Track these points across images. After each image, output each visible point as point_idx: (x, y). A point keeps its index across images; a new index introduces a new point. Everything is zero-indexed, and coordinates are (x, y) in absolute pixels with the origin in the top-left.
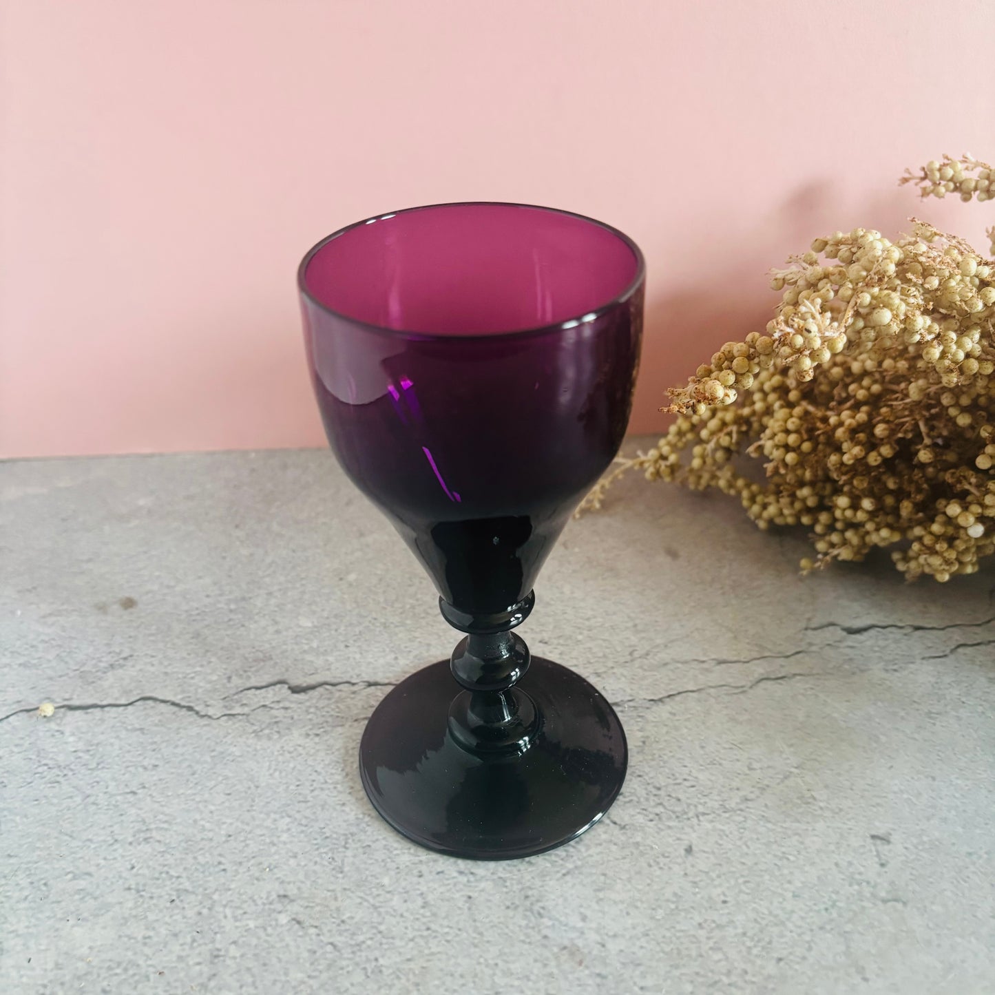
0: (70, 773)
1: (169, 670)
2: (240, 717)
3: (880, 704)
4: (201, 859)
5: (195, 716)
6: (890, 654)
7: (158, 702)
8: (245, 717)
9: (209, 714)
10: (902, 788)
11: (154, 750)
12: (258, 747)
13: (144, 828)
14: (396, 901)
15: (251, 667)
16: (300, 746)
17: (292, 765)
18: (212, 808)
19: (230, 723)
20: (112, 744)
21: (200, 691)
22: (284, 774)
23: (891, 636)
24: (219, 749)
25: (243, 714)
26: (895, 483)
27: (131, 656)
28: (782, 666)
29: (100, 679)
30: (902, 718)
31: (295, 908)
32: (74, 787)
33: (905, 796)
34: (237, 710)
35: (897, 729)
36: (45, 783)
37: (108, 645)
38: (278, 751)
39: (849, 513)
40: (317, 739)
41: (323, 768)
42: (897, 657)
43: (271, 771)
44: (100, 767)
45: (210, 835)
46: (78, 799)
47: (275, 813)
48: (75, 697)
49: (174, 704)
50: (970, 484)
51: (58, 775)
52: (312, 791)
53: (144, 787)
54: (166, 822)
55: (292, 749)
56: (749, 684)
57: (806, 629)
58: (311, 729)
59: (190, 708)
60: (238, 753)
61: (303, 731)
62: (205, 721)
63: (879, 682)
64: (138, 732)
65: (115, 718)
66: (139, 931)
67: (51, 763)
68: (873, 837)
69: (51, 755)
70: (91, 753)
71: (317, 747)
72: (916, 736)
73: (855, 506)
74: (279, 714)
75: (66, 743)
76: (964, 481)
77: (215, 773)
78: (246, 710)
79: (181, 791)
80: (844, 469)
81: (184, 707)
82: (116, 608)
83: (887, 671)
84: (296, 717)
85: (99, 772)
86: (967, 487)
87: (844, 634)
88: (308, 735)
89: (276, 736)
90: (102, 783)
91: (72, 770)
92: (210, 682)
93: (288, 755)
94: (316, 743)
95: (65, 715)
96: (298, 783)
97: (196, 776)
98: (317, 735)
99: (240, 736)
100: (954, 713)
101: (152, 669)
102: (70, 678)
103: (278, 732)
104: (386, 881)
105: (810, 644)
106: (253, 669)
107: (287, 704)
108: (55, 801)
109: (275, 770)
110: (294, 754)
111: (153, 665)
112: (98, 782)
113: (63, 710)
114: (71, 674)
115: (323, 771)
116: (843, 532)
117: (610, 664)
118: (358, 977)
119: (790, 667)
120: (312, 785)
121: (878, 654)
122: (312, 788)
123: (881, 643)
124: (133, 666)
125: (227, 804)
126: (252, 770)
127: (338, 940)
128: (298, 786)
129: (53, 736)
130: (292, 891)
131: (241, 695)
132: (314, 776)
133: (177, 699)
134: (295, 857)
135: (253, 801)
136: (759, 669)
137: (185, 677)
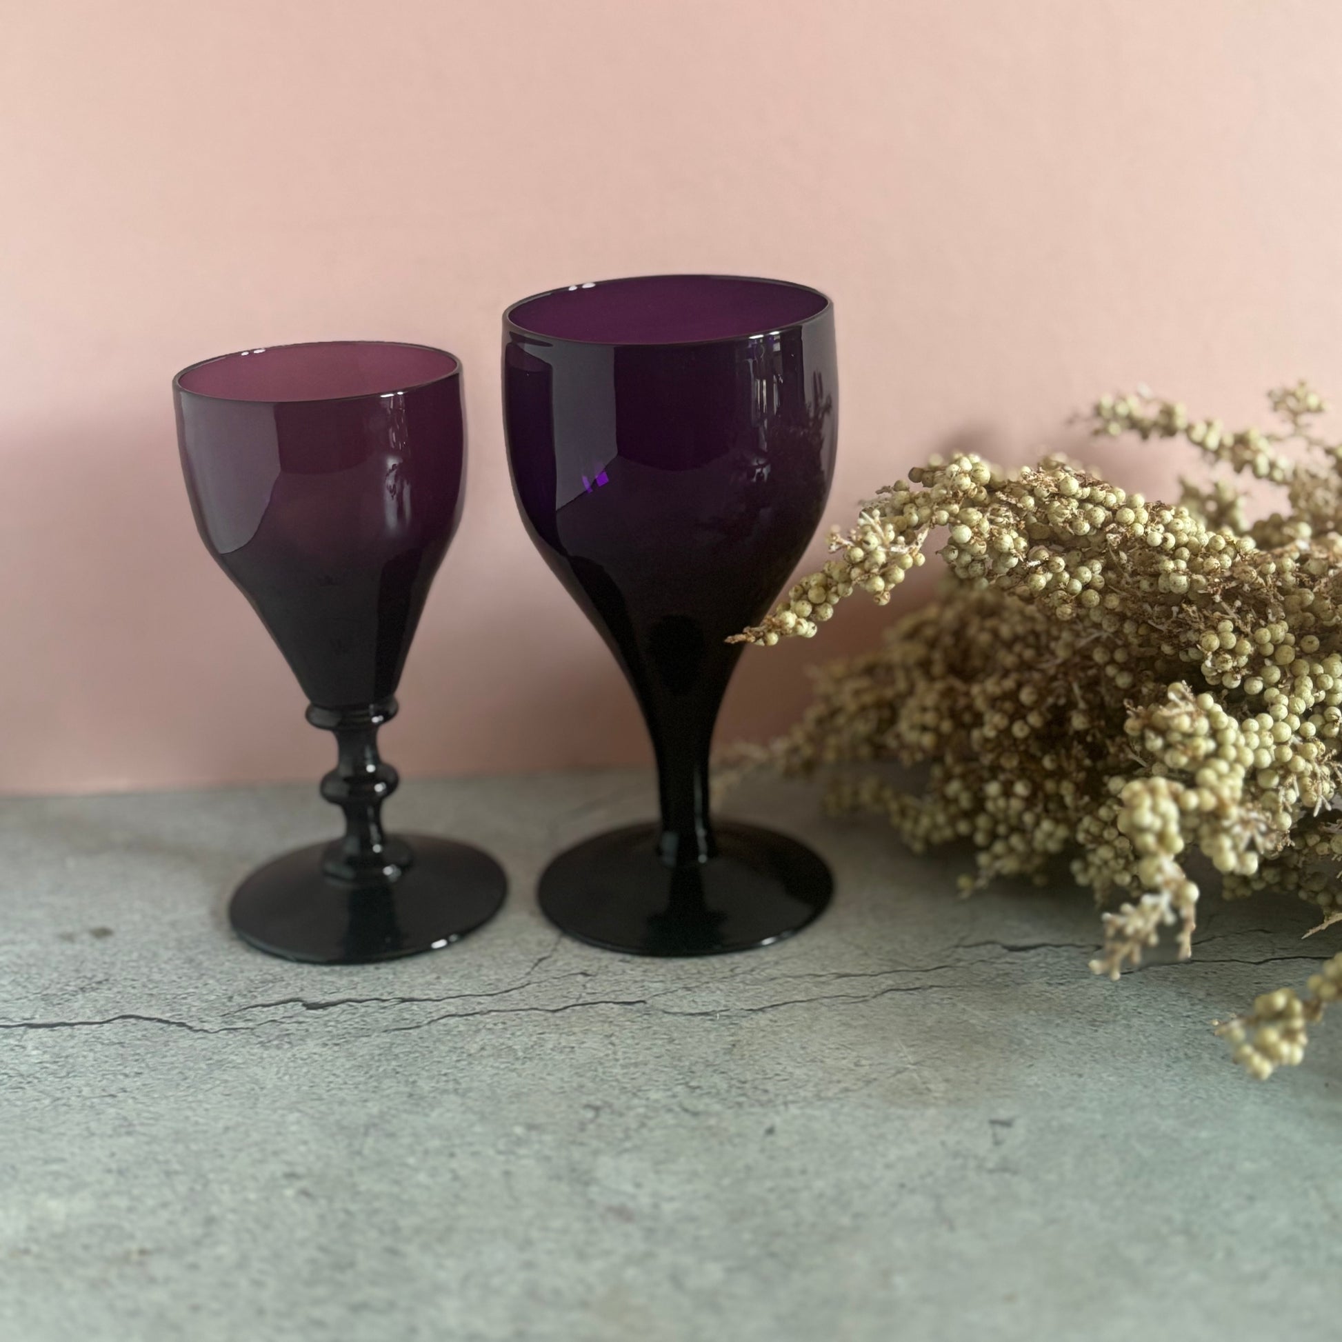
0: (36, 1081)
1: (154, 992)
2: (243, 1031)
3: (1032, 1012)
4: (194, 1147)
5: (188, 1031)
6: (1059, 970)
7: (141, 1020)
8: (249, 1030)
9: (205, 1028)
10: (1039, 1082)
11: (137, 1060)
12: (265, 1056)
13: (126, 1124)
14: (422, 1177)
15: (256, 988)
16: (315, 1054)
17: (305, 1070)
18: (208, 1106)
19: (231, 1035)
20: (85, 1057)
21: (194, 1009)
22: (295, 1077)
23: (1065, 954)
24: (216, 1057)
25: (247, 1028)
26: (1052, 760)
27: (107, 980)
28: (918, 979)
29: (68, 1000)
30: (1058, 1025)
31: (304, 1184)
32: (41, 1092)
33: (1041, 1089)
34: (240, 1024)
35: (1048, 1034)
36: (6, 1089)
37: (77, 971)
38: (289, 1058)
39: (1001, 803)
40: (336, 1048)
41: (343, 1072)
42: (1068, 973)
43: (280, 1075)
44: (70, 1075)
45: (205, 1128)
46: (47, 1102)
47: (284, 1109)
48: (37, 1016)
49: (160, 1021)
50: (1135, 753)
51: (21, 1083)
52: (328, 1091)
53: (125, 1091)
54: (151, 1118)
55: (306, 1057)
56: (874, 994)
57: (957, 946)
58: (329, 1040)
59: (182, 1025)
60: (240, 1061)
61: (320, 1041)
62: (200, 1035)
63: (1037, 994)
64: (117, 1046)
65: (87, 1034)
66: (123, 1203)
67: (11, 1072)
68: (994, 1122)
69: (11, 1066)
70: (59, 1064)
71: (336, 1055)
72: (1071, 1040)
73: (1007, 792)
74: (292, 1027)
75: (29, 1056)
76: (1128, 750)
77: (211, 1078)
78: (251, 1024)
79: (170, 1094)
80: (989, 746)
81: (174, 1023)
82: (86, 937)
83: (1050, 984)
84: (311, 1029)
85: (70, 1080)
86: (1131, 756)
87: (1005, 951)
88: (325, 1045)
89: (287, 1046)
90: (74, 1089)
91: (37, 1078)
92: (207, 1001)
93: (301, 1062)
94: (335, 1052)
95: (25, 1032)
96: (312, 1084)
97: (188, 1081)
98: (336, 1045)
99: (243, 1047)
100: (1124, 1022)
101: (133, 991)
102: (30, 1000)
103: (289, 1043)
104: (411, 1161)
105: (959, 960)
106: (260, 990)
107: (301, 1019)
108: (19, 1103)
109: (285, 1074)
110: (308, 1061)
111: (134, 988)
112: (69, 1088)
113: (23, 1028)
114: (32, 997)
115: (342, 1074)
116: (1006, 838)
117: (704, 979)
118: (373, 1234)
119: (927, 980)
120: (328, 1086)
121: (1043, 970)
122: (328, 1088)
123: (1050, 960)
124: (110, 989)
125: (225, 1103)
126: (257, 1075)
127: (353, 1207)
128: (312, 1087)
129: (12, 1050)
130: (300, 1170)
131: (244, 1012)
132: (332, 1078)
133: (164, 1017)
134: (305, 1143)
135: (257, 1099)
136: (888, 982)
137: (175, 998)
